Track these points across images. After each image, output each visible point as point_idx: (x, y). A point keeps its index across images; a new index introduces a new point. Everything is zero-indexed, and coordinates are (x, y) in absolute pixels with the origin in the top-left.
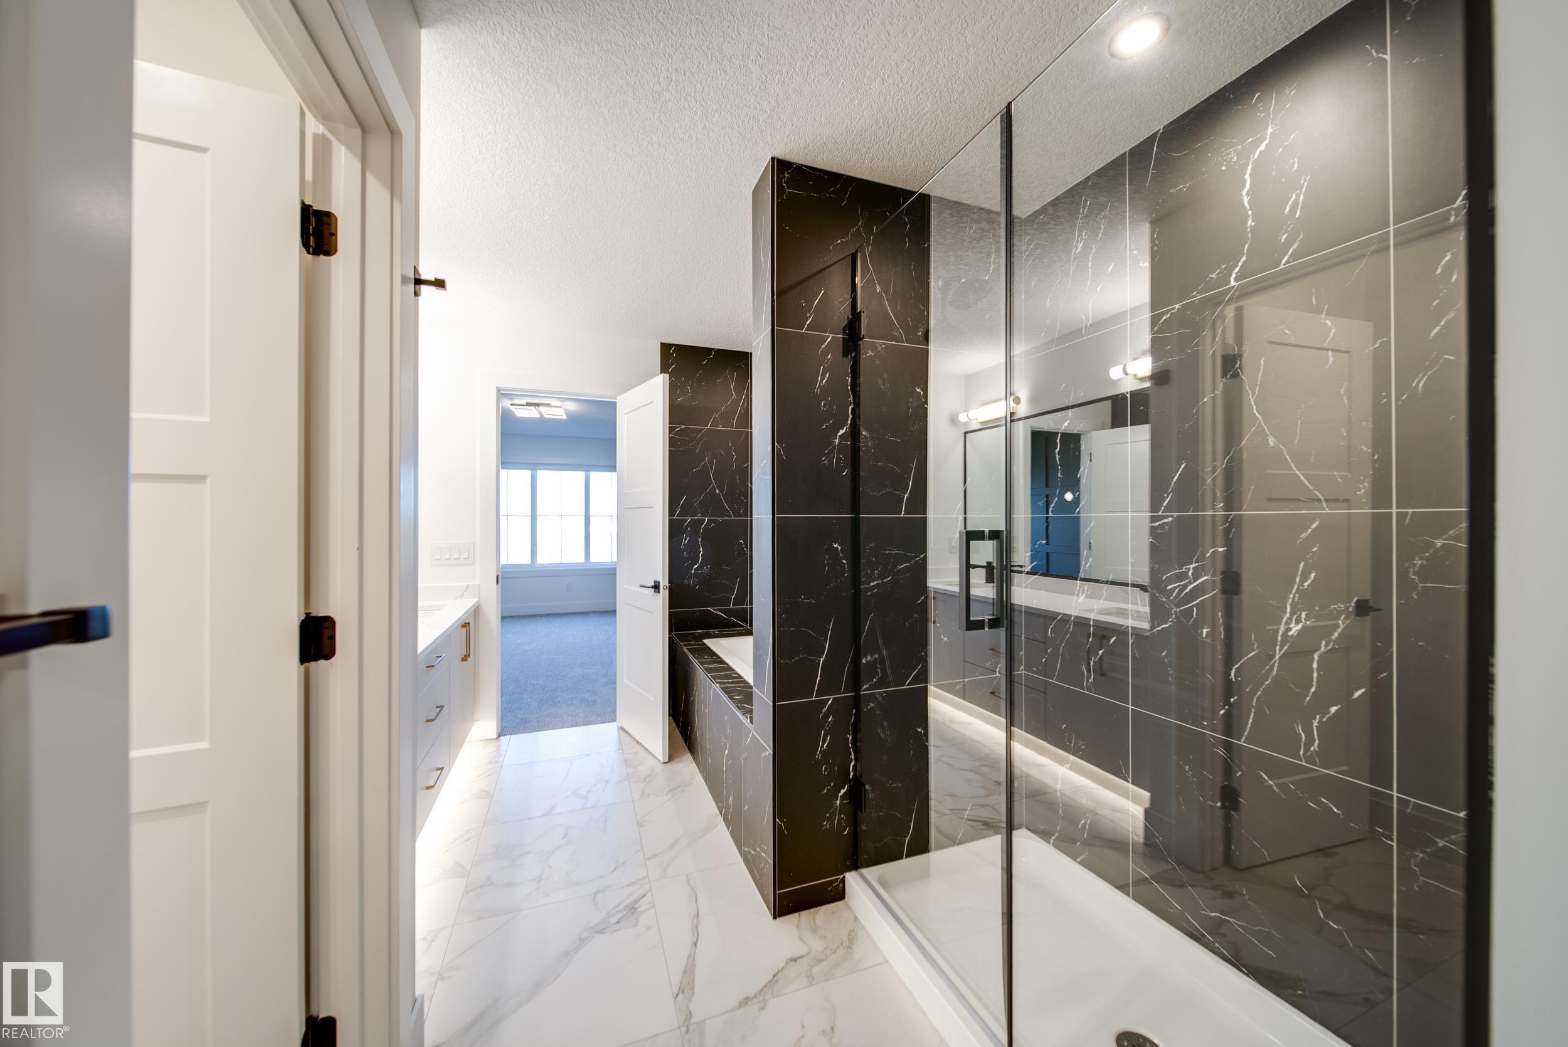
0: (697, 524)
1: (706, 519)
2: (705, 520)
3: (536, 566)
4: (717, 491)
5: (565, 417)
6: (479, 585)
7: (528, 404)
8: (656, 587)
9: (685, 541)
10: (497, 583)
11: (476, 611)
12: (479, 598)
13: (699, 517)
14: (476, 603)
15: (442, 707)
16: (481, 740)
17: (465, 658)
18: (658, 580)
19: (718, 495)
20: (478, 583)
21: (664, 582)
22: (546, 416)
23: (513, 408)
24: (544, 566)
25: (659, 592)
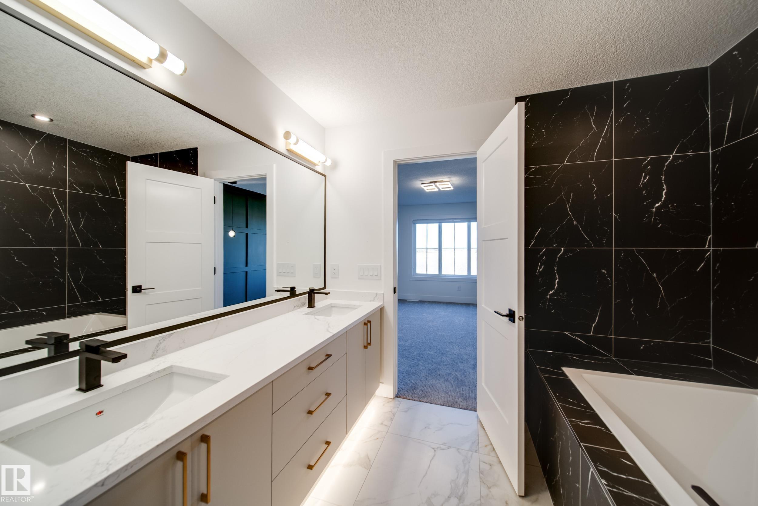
0: (552, 254)
1: (563, 249)
2: (561, 250)
3: (441, 275)
4: (575, 223)
5: (452, 188)
6: (383, 293)
7: (431, 182)
8: (511, 315)
9: (541, 268)
10: (395, 292)
11: (381, 310)
12: (383, 302)
13: (555, 247)
14: (381, 305)
15: (328, 395)
16: (385, 397)
17: (366, 346)
18: (513, 309)
19: (576, 225)
20: (383, 292)
21: (520, 312)
22: (442, 189)
23: (422, 186)
24: (445, 276)
25: (514, 322)
